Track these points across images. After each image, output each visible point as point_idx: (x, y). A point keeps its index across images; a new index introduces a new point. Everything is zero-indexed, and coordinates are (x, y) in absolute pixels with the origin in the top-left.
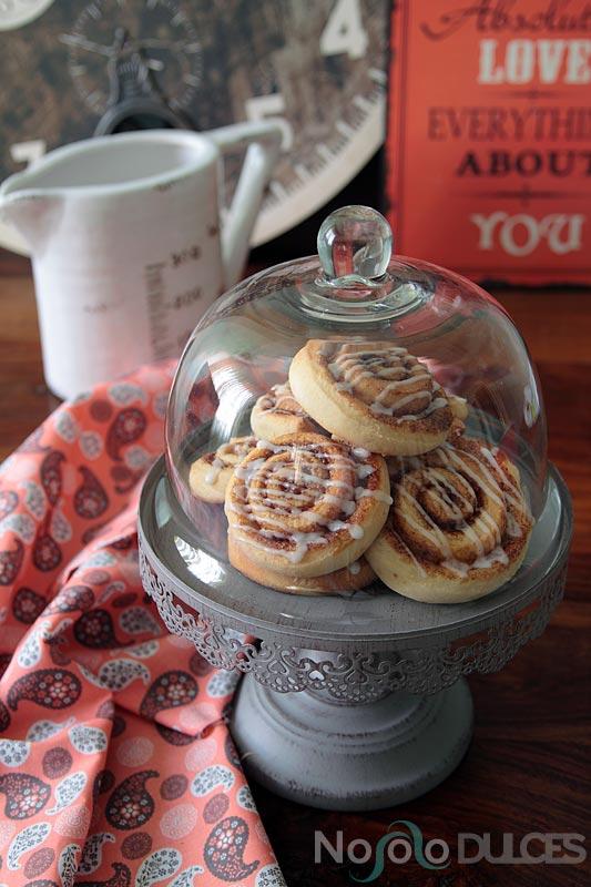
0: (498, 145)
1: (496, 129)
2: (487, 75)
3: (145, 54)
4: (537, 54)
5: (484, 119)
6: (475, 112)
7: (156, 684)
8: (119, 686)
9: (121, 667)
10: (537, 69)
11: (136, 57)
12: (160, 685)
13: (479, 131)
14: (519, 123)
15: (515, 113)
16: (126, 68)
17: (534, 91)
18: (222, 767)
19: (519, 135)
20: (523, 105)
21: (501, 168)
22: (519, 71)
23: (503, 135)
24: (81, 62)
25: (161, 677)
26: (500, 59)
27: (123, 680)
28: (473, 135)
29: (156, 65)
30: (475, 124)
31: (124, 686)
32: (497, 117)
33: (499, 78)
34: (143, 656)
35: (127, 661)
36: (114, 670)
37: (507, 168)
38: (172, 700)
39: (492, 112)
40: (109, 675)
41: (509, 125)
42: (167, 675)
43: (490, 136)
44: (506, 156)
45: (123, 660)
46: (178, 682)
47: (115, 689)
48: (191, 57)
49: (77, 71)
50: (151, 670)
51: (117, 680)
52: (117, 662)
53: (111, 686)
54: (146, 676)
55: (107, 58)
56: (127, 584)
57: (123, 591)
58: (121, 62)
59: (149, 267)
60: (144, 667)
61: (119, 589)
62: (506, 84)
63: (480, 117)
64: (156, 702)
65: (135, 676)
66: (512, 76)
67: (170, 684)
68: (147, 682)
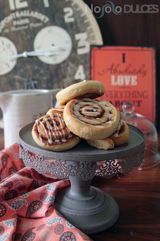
0: (117, 99)
1: (116, 95)
2: (113, 83)
3: (33, 80)
4: (124, 79)
5: (113, 93)
6: (111, 92)
7: (30, 206)
8: (18, 208)
9: (18, 202)
10: (124, 82)
11: (31, 80)
12: (31, 206)
13: (112, 96)
14: (121, 94)
15: (120, 92)
16: (29, 83)
17: (124, 87)
18: (57, 218)
19: (121, 97)
20: (122, 90)
21: (118, 105)
22: (120, 82)
23: (118, 97)
24: (18, 82)
25: (31, 203)
26: (116, 80)
27: (19, 206)
28: (111, 97)
29: (36, 82)
30: (111, 94)
31: (20, 208)
32: (116, 93)
33: (116, 84)
34: (25, 197)
35: (20, 200)
36: (16, 203)
37: (119, 105)
38: (35, 210)
39: (115, 92)
40: (15, 205)
41: (119, 95)
42: (33, 202)
43: (115, 97)
44: (119, 102)
45: (19, 199)
46: (37, 204)
47: (17, 209)
48: (44, 80)
49: (17, 84)
50: (28, 201)
51: (18, 206)
52: (17, 200)
53: (15, 209)
54: (27, 204)
55: (24, 81)
56: (24, 182)
57: (22, 184)
58: (28, 81)
59: (34, 116)
60: (25, 201)
61: (21, 183)
62: (118, 85)
63: (112, 93)
64: (31, 212)
65: (23, 204)
66: (119, 84)
67: (34, 205)
68: (27, 206)
